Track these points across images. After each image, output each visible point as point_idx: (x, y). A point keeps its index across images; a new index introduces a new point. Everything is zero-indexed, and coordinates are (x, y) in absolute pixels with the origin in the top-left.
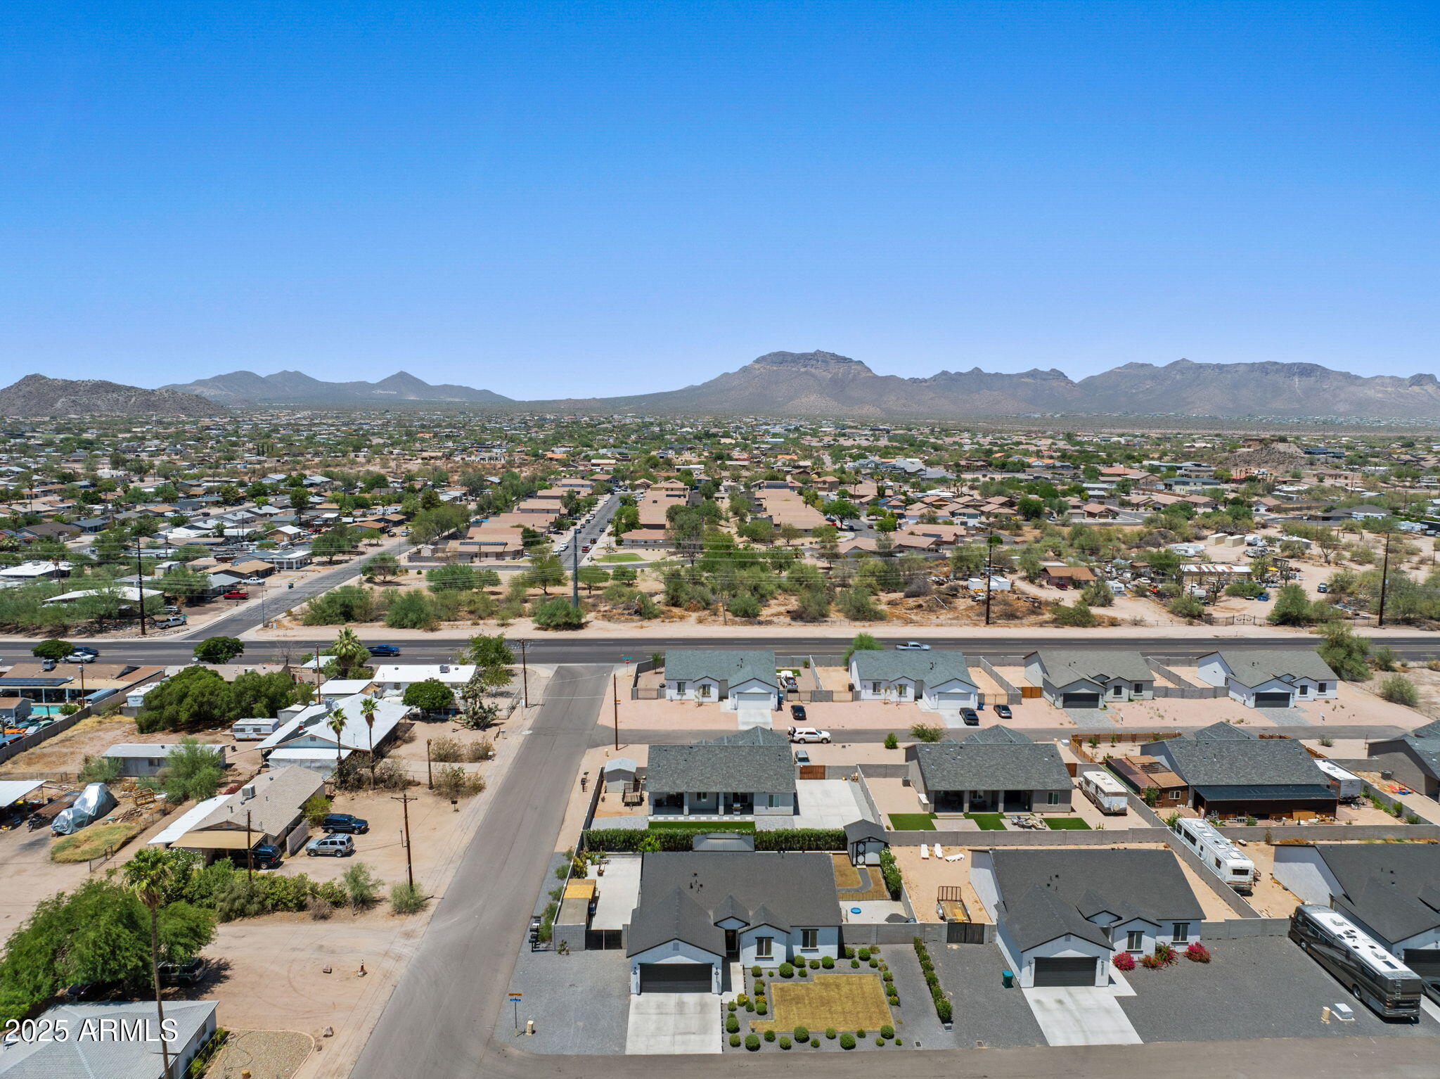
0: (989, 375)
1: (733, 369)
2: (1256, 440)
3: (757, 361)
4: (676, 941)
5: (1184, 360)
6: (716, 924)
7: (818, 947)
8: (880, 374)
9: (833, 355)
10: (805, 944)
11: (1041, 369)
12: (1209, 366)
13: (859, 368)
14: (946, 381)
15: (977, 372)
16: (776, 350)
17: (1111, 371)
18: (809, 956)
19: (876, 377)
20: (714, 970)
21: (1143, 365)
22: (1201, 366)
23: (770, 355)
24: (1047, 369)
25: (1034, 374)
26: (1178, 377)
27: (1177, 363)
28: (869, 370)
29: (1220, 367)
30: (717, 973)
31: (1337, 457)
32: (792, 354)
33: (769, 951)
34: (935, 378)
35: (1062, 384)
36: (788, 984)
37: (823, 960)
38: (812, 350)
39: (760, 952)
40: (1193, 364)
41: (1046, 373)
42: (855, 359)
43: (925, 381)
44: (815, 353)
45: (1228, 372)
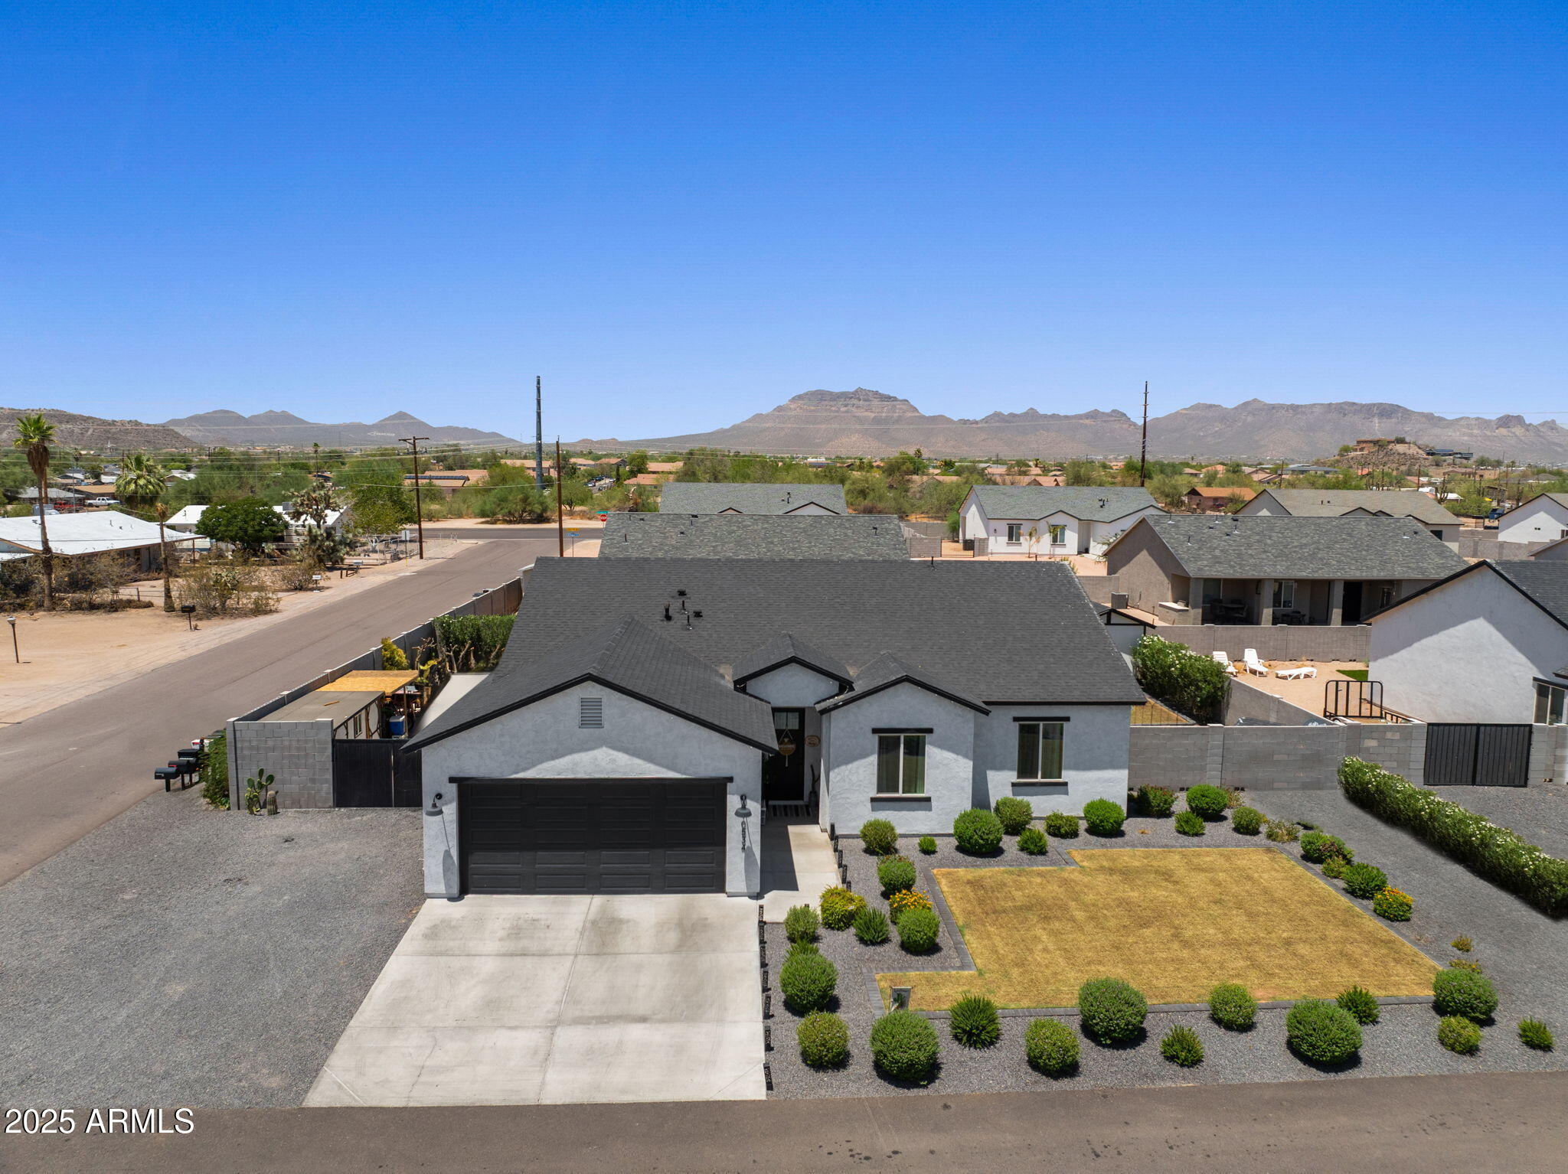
0: (1045, 416)
1: (767, 409)
2: (1371, 442)
3: (794, 400)
4: (592, 690)
5: (1255, 400)
6: (741, 685)
7: (1067, 775)
8: (927, 414)
9: (877, 393)
10: (1026, 768)
11: (1102, 410)
12: (1282, 407)
13: (904, 407)
14: (1000, 422)
15: (1032, 414)
16: (814, 389)
17: (1177, 413)
18: (1042, 806)
19: (924, 417)
20: (733, 802)
21: (1211, 406)
22: (1273, 407)
23: (806, 394)
24: (1108, 410)
25: (1094, 415)
26: (1249, 419)
27: (1246, 404)
28: (915, 410)
29: (1295, 408)
30: (743, 813)
31: (1466, 458)
32: (831, 393)
33: (915, 779)
34: (987, 420)
35: (1124, 426)
36: (988, 871)
37: (1090, 809)
38: (852, 389)
39: (887, 780)
40: (1265, 404)
41: (1108, 415)
42: (900, 397)
43: (976, 422)
44: (856, 391)
45: (1303, 413)
